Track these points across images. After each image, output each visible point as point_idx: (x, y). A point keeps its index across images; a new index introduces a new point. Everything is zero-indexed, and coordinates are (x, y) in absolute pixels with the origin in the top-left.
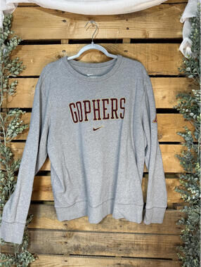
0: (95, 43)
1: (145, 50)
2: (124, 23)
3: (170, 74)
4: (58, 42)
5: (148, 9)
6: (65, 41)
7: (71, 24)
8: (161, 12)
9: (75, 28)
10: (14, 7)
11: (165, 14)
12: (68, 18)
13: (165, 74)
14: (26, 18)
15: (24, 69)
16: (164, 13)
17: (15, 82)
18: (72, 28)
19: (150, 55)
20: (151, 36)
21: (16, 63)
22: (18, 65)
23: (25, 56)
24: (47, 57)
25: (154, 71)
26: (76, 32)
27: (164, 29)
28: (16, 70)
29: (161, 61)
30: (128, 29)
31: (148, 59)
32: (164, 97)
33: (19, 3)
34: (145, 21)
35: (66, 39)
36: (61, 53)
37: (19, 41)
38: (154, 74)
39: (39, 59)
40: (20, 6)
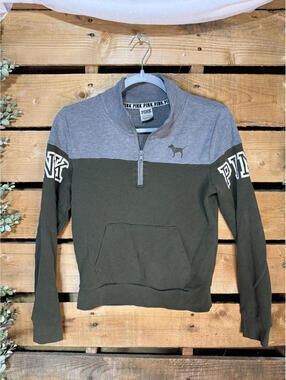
0: (146, 72)
1: (229, 84)
2: (193, 40)
3: (270, 125)
4: (80, 70)
5: (235, 17)
6: (91, 69)
7: (103, 40)
8: (255, 23)
9: (110, 48)
10: (5, 10)
11: (261, 27)
12: (97, 29)
13: (263, 124)
14: (25, 28)
15: (19, 115)
16: (260, 25)
17: (3, 141)
18: (105, 47)
19: (237, 94)
20: (239, 62)
21: (6, 105)
22: (9, 109)
23: (21, 94)
24: (62, 95)
25: (245, 119)
26: (112, 54)
27: (261, 51)
28: (5, 117)
29: (257, 104)
30: (200, 49)
31: (235, 100)
32: (263, 164)
33: (14, 4)
34: (229, 37)
35: (94, 66)
36: (86, 89)
37: (12, 67)
38: (245, 125)
39: (47, 97)
40: (16, 8)
